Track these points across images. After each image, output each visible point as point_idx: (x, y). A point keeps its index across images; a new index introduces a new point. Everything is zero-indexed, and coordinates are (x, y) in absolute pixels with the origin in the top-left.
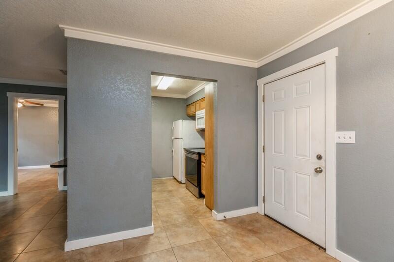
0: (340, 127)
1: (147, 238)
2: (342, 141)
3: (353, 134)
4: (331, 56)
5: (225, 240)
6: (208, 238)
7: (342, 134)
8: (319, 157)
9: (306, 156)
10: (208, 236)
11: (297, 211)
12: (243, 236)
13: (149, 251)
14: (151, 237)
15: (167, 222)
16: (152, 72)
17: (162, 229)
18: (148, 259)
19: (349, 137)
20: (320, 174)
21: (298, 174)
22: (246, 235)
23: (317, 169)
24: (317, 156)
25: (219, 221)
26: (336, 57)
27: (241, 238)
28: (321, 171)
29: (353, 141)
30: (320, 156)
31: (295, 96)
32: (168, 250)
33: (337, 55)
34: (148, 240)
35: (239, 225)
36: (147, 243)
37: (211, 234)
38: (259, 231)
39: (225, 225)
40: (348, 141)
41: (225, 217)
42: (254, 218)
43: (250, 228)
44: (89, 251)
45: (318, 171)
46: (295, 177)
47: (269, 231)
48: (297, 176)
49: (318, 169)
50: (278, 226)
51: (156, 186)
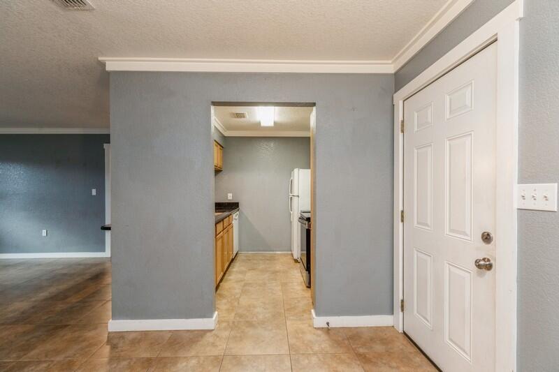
0: (527, 175)
1: (203, 333)
5: (307, 361)
6: (282, 352)
8: (487, 238)
10: (284, 350)
12: (342, 362)
13: (193, 353)
14: (208, 334)
15: (241, 316)
16: (212, 102)
17: (228, 325)
18: (184, 364)
20: (488, 272)
21: (451, 267)
22: (348, 361)
23: (480, 260)
24: (483, 235)
25: (318, 329)
26: (520, 19)
27: (335, 365)
28: (489, 267)
30: (488, 235)
31: (447, 115)
32: (216, 358)
33: (521, 15)
34: (202, 337)
35: (346, 342)
36: (198, 341)
37: (291, 347)
38: (374, 360)
39: (324, 337)
41: (328, 324)
42: (379, 335)
43: (361, 351)
44: (131, 336)
46: (447, 271)
47: (394, 364)
48: (450, 271)
49: (482, 263)
50: (419, 359)
51: (261, 262)
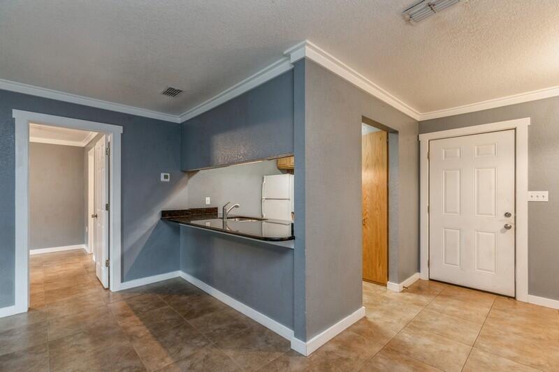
0: (532, 187)
2: (535, 199)
3: (546, 193)
4: (523, 124)
7: (535, 193)
9: (491, 215)
11: (479, 269)
19: (542, 196)
20: (508, 231)
21: (480, 233)
24: (505, 214)
26: (529, 126)
28: (510, 228)
29: (546, 199)
30: (509, 214)
33: (529, 124)
40: (541, 199)
45: (507, 227)
46: (476, 235)
48: (478, 235)
